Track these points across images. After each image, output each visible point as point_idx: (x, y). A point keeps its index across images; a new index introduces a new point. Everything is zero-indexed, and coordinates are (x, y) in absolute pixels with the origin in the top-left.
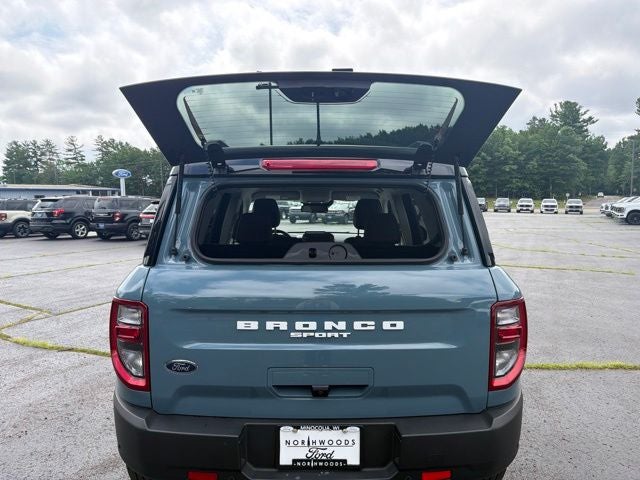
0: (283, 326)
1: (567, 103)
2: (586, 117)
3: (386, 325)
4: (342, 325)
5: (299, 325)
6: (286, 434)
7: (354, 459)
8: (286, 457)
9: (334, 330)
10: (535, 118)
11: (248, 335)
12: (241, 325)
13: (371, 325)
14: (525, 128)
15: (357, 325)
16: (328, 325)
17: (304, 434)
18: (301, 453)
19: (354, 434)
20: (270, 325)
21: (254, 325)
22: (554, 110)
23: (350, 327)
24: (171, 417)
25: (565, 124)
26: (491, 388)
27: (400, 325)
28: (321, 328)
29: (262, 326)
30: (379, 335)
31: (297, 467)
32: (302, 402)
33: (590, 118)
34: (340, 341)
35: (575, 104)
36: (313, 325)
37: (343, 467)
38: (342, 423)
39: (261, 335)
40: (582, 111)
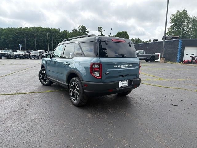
0: (120, 66)
1: (82, 26)
2: (87, 31)
4: (126, 66)
5: (122, 66)
6: (120, 83)
7: (127, 86)
10: (74, 29)
12: (115, 66)
14: (72, 32)
19: (127, 82)
20: (118, 66)
21: (116, 66)
22: (79, 27)
25: (82, 32)
29: (117, 66)
30: (130, 67)
31: (121, 87)
33: (88, 31)
34: (126, 68)
35: (84, 27)
36: (123, 66)
37: (126, 87)
39: (117, 68)
40: (86, 29)
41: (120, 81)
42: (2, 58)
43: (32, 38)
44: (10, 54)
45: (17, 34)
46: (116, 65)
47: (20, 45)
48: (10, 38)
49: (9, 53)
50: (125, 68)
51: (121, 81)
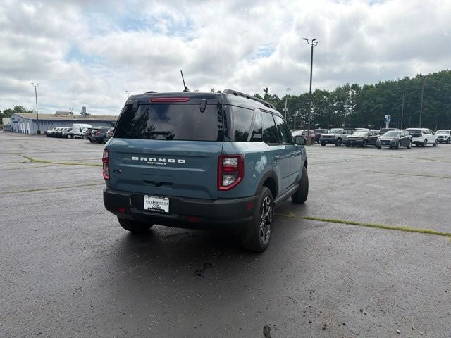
0: (146, 159)
3: (179, 161)
4: (164, 160)
5: (150, 159)
6: (146, 198)
7: (167, 210)
8: (146, 206)
9: (162, 162)
11: (135, 162)
12: (133, 158)
13: (174, 161)
15: (169, 160)
16: (160, 160)
17: (152, 199)
18: (151, 206)
19: (167, 201)
20: (142, 159)
21: (137, 159)
23: (167, 161)
24: (115, 190)
26: (219, 189)
27: (184, 161)
28: (157, 161)
29: (139, 159)
30: (176, 164)
31: (149, 210)
32: (152, 188)
34: (163, 165)
36: (155, 160)
37: (163, 212)
38: (163, 196)
39: (139, 162)
41: (147, 194)
42: (327, 145)
43: (429, 99)
44: (340, 138)
45: (394, 95)
46: (136, 155)
47: (386, 117)
48: (378, 103)
49: (338, 135)
50: (157, 165)
51: (149, 195)
